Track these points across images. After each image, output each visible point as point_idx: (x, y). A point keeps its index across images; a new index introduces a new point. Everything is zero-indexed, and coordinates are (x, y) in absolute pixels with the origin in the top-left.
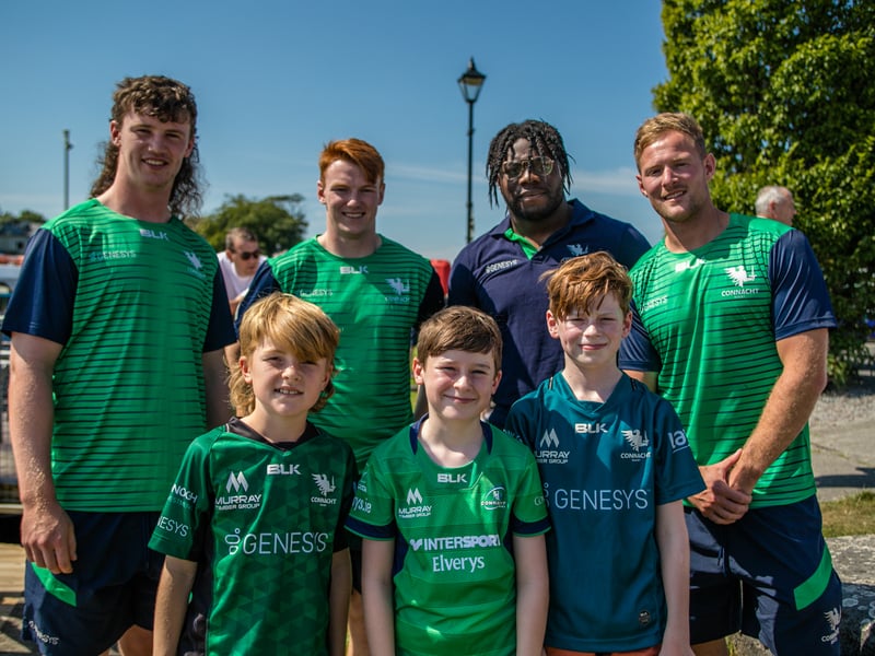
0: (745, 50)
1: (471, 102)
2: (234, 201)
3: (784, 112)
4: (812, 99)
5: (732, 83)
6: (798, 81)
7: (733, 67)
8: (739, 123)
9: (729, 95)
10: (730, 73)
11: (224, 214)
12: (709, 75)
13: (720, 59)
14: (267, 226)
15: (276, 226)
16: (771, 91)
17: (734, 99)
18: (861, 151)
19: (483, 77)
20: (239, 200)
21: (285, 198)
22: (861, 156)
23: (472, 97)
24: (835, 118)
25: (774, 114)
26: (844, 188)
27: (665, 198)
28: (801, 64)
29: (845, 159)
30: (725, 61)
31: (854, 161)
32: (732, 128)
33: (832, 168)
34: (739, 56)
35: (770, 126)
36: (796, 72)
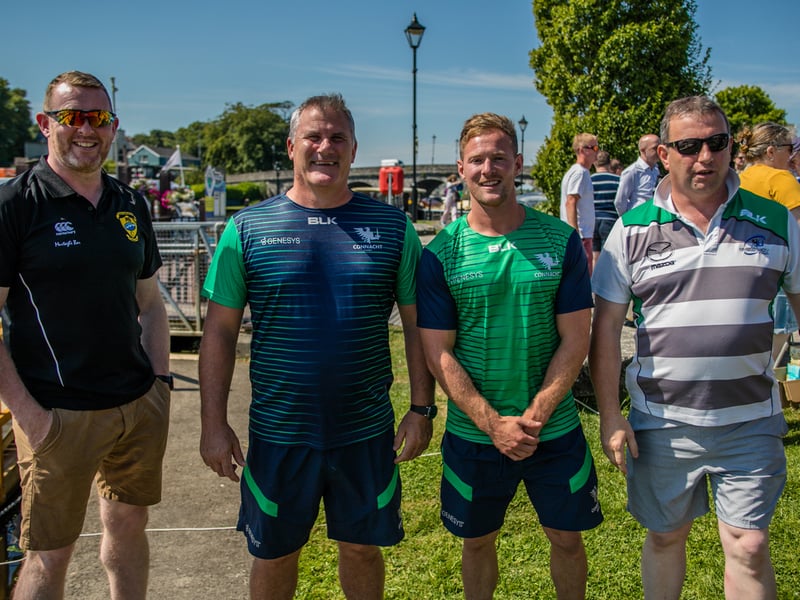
0: (580, 33)
1: (415, 48)
2: (234, 108)
3: (606, 75)
4: (623, 66)
5: (575, 54)
6: (613, 55)
7: (575, 44)
8: (580, 81)
9: (574, 62)
10: (573, 48)
11: (226, 120)
12: (561, 46)
13: (566, 38)
14: (262, 130)
15: (270, 130)
16: (598, 61)
17: (576, 64)
18: (655, 101)
19: (423, 28)
20: (238, 107)
21: (277, 105)
22: (654, 104)
23: (415, 43)
24: (639, 79)
25: (601, 75)
26: (643, 127)
27: (482, 185)
28: (617, 43)
29: (644, 106)
30: (569, 39)
31: (650, 108)
32: (576, 84)
33: (637, 112)
34: (577, 36)
35: (599, 83)
36: (613, 48)
